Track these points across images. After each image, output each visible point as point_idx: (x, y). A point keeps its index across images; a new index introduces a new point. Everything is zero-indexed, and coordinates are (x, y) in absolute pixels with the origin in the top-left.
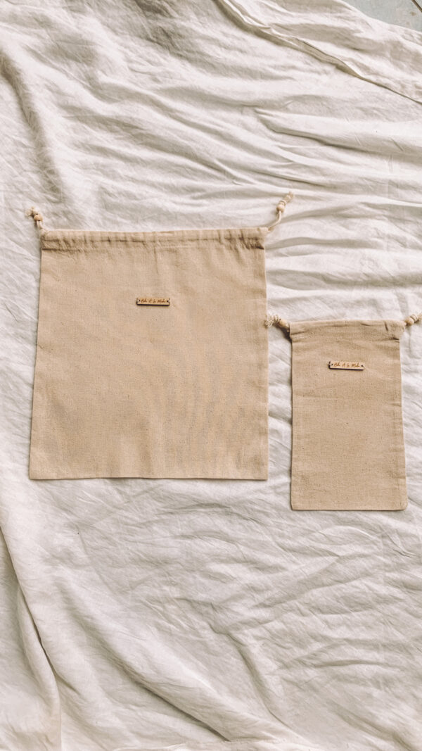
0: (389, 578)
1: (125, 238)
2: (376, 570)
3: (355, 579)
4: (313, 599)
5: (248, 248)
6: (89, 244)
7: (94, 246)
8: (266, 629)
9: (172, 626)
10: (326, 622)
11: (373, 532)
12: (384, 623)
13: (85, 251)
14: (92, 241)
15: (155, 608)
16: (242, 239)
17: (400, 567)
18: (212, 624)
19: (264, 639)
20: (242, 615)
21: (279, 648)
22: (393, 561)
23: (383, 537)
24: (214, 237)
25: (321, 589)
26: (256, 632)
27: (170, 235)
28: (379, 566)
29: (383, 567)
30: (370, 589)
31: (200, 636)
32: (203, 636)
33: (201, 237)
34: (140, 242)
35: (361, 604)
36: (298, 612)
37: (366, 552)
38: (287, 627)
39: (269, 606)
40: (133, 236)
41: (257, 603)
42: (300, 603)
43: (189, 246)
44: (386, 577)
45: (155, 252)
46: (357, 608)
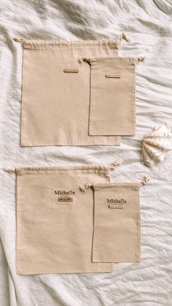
0: (161, 267)
1: (59, 43)
2: (155, 264)
3: (146, 267)
4: (128, 275)
5: (111, 48)
6: (44, 47)
7: (46, 48)
8: (109, 288)
9: (70, 285)
10: (134, 285)
11: (155, 249)
12: (157, 285)
13: (42, 50)
14: (45, 45)
15: (64, 276)
16: (109, 44)
17: (165, 263)
18: (86, 285)
19: (108, 292)
20: (99, 282)
21: (114, 295)
22: (163, 261)
23: (159, 250)
24: (97, 44)
25: (132, 271)
26: (105, 289)
27: (79, 42)
28: (156, 262)
29: (158, 263)
30: (152, 271)
31: (81, 290)
32: (82, 290)
33: (91, 44)
34: (65, 45)
35: (148, 278)
36: (122, 281)
37: (152, 256)
38: (118, 287)
39: (110, 278)
40: (62, 43)
41: (105, 277)
42: (123, 276)
43: (86, 48)
44: (159, 266)
45: (72, 50)
46: (147, 279)
